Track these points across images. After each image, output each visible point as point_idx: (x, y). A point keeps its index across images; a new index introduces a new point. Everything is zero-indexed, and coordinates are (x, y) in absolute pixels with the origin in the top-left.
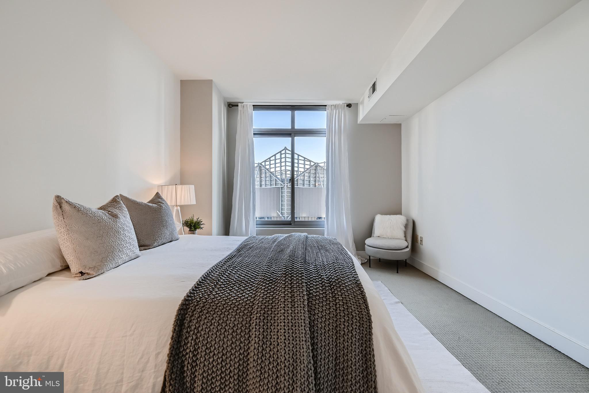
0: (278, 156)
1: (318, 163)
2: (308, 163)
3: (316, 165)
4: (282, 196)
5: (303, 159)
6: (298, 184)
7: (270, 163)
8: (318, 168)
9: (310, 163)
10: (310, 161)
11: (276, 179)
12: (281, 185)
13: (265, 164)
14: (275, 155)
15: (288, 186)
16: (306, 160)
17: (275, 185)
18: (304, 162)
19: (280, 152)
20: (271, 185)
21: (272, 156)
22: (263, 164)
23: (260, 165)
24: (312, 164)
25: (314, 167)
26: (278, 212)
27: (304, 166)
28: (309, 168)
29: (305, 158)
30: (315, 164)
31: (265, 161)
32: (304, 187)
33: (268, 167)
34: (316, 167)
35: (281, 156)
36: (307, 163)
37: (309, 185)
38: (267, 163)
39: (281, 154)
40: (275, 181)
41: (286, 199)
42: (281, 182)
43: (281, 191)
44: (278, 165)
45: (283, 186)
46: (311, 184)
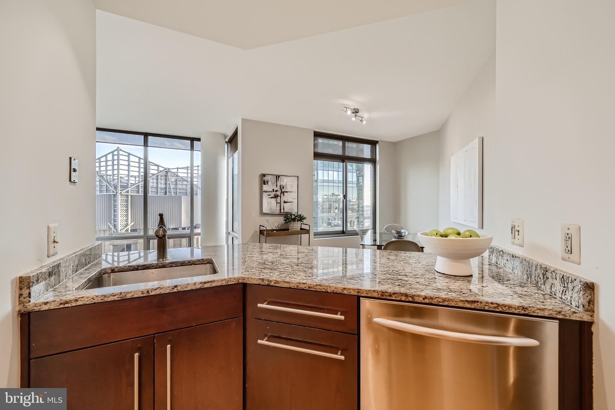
0: (110, 157)
1: (169, 169)
2: (156, 168)
3: (166, 170)
4: (115, 205)
6: (139, 191)
7: (100, 164)
8: (169, 174)
9: (158, 168)
10: (158, 166)
11: (106, 185)
12: (113, 192)
14: (106, 156)
15: (122, 194)
16: (151, 164)
17: (105, 191)
19: (112, 152)
20: (101, 191)
21: (102, 157)
24: (161, 169)
25: (164, 173)
26: (109, 224)
28: (157, 173)
30: (165, 169)
32: (138, 194)
33: (97, 169)
34: (167, 172)
35: (113, 157)
36: (153, 167)
37: (157, 192)
39: (113, 155)
40: (106, 187)
41: (119, 209)
42: (112, 189)
43: (113, 199)
44: (110, 168)
45: (115, 193)
46: (159, 191)
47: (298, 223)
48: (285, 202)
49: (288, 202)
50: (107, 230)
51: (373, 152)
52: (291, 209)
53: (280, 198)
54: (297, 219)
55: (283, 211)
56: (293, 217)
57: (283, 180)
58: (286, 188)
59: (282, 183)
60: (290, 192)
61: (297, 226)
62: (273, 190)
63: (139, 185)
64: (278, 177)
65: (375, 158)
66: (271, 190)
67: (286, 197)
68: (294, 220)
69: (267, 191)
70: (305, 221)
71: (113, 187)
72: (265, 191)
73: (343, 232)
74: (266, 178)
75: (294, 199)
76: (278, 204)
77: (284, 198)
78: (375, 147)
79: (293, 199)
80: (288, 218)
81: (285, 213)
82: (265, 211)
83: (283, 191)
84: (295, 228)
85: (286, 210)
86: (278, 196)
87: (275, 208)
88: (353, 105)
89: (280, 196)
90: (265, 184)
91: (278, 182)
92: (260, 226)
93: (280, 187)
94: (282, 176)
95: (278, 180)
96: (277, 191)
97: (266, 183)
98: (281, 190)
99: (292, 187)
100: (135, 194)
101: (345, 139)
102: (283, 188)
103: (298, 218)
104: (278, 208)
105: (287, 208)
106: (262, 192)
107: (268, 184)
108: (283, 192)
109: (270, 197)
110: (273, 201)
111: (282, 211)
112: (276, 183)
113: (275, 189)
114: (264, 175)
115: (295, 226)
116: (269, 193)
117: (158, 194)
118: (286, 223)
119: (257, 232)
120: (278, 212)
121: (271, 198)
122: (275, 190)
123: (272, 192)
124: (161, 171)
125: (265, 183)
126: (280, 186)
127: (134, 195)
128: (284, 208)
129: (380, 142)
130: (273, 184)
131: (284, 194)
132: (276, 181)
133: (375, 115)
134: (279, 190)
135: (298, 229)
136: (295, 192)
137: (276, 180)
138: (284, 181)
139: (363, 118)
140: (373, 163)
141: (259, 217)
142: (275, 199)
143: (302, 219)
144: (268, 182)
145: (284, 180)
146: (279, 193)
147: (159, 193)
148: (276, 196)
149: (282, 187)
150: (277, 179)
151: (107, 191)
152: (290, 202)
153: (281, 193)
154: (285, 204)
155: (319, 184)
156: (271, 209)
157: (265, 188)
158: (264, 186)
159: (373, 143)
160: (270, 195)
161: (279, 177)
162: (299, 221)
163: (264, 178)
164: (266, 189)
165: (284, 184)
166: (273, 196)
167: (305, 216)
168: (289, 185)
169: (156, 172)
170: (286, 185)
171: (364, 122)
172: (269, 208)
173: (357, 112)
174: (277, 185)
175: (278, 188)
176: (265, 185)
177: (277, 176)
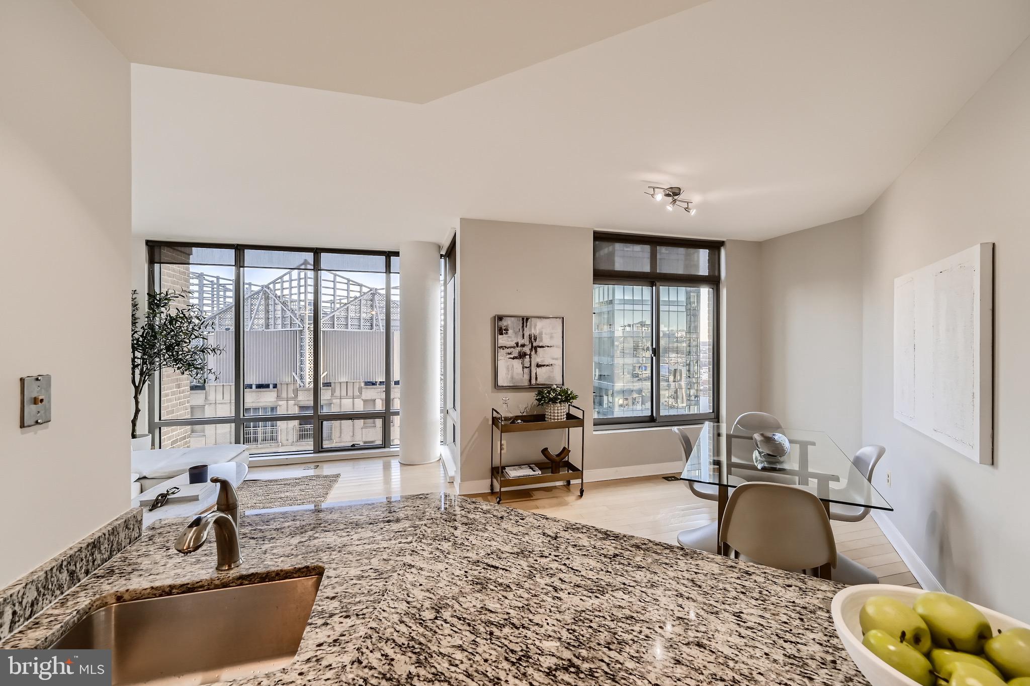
0: (294, 275)
1: (376, 289)
2: (357, 288)
3: (372, 292)
4: (301, 346)
5: (346, 281)
6: (334, 324)
7: (282, 286)
8: (376, 297)
9: (361, 289)
10: (361, 285)
11: (291, 316)
12: (299, 326)
13: (274, 287)
15: (310, 329)
16: (351, 282)
17: (289, 326)
18: (348, 287)
19: (298, 267)
20: (284, 325)
22: (271, 286)
23: (266, 289)
24: (365, 290)
25: (369, 297)
26: (294, 374)
27: (348, 293)
28: (359, 297)
29: (349, 280)
30: (371, 290)
31: (274, 282)
32: (333, 330)
33: (278, 293)
34: (373, 295)
35: (299, 275)
36: (352, 287)
37: (360, 326)
38: (278, 286)
39: (300, 272)
40: (291, 319)
41: (307, 351)
42: (298, 322)
43: (300, 336)
44: (295, 291)
45: (301, 329)
46: (362, 324)
47: (561, 406)
48: (538, 366)
49: (544, 365)
50: (291, 384)
51: (714, 263)
52: (549, 377)
53: (530, 357)
54: (559, 399)
55: (535, 382)
56: (552, 395)
57: (535, 326)
58: (541, 341)
59: (533, 331)
60: (548, 347)
61: (559, 411)
62: (517, 344)
63: (334, 316)
64: (525, 320)
65: (717, 274)
66: (513, 344)
67: (541, 356)
68: (554, 400)
69: (505, 347)
70: (575, 402)
71: (299, 320)
72: (502, 347)
73: (651, 420)
74: (504, 323)
75: (556, 359)
76: (525, 369)
77: (538, 358)
78: (717, 253)
79: (553, 359)
80: (543, 397)
81: (538, 385)
82: (500, 383)
83: (535, 344)
84: (556, 415)
85: (541, 380)
86: (525, 354)
87: (522, 377)
88: (668, 181)
89: (530, 355)
90: (501, 334)
91: (525, 329)
92: (493, 409)
93: (530, 338)
94: (533, 319)
95: (526, 326)
96: (523, 346)
97: (504, 332)
98: (532, 344)
99: (551, 337)
100: (328, 329)
101: (654, 242)
102: (535, 340)
103: (561, 396)
104: (527, 377)
105: (542, 376)
106: (496, 348)
107: (507, 333)
108: (536, 348)
109: (512, 356)
110: (517, 364)
111: (533, 382)
112: (521, 331)
113: (521, 342)
114: (500, 318)
115: (556, 411)
116: (509, 350)
117: (360, 329)
118: (539, 405)
119: (488, 420)
120: (526, 383)
121: (513, 358)
122: (519, 345)
123: (514, 347)
124: (365, 293)
125: (502, 331)
126: (529, 335)
127: (327, 331)
128: (536, 376)
129: (727, 244)
130: (516, 333)
131: (536, 352)
132: (523, 327)
133: (714, 196)
134: (528, 343)
135: (562, 417)
136: (557, 347)
137: (521, 325)
138: (537, 327)
139: (689, 204)
140: (713, 284)
141: (492, 392)
142: (520, 361)
143: (570, 399)
144: (507, 330)
145: (538, 324)
146: (527, 349)
147: (362, 327)
148: (522, 356)
149: (532, 339)
150: (523, 323)
151: (291, 325)
152: (547, 365)
153: (531, 350)
154: (539, 370)
155: (617, 307)
156: (512, 378)
157: (502, 340)
158: (500, 337)
159: (714, 246)
160: (510, 354)
161: (527, 319)
162: (563, 401)
163: (500, 323)
164: (504, 342)
165: (537, 332)
166: (516, 355)
167: (575, 393)
168: (546, 334)
169: (358, 295)
170: (541, 333)
171: (693, 212)
172: (509, 377)
173: (675, 194)
174: (523, 335)
175: (526, 341)
176: (502, 336)
177: (523, 319)
